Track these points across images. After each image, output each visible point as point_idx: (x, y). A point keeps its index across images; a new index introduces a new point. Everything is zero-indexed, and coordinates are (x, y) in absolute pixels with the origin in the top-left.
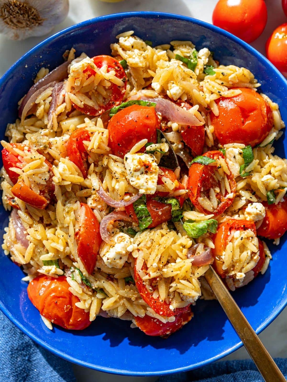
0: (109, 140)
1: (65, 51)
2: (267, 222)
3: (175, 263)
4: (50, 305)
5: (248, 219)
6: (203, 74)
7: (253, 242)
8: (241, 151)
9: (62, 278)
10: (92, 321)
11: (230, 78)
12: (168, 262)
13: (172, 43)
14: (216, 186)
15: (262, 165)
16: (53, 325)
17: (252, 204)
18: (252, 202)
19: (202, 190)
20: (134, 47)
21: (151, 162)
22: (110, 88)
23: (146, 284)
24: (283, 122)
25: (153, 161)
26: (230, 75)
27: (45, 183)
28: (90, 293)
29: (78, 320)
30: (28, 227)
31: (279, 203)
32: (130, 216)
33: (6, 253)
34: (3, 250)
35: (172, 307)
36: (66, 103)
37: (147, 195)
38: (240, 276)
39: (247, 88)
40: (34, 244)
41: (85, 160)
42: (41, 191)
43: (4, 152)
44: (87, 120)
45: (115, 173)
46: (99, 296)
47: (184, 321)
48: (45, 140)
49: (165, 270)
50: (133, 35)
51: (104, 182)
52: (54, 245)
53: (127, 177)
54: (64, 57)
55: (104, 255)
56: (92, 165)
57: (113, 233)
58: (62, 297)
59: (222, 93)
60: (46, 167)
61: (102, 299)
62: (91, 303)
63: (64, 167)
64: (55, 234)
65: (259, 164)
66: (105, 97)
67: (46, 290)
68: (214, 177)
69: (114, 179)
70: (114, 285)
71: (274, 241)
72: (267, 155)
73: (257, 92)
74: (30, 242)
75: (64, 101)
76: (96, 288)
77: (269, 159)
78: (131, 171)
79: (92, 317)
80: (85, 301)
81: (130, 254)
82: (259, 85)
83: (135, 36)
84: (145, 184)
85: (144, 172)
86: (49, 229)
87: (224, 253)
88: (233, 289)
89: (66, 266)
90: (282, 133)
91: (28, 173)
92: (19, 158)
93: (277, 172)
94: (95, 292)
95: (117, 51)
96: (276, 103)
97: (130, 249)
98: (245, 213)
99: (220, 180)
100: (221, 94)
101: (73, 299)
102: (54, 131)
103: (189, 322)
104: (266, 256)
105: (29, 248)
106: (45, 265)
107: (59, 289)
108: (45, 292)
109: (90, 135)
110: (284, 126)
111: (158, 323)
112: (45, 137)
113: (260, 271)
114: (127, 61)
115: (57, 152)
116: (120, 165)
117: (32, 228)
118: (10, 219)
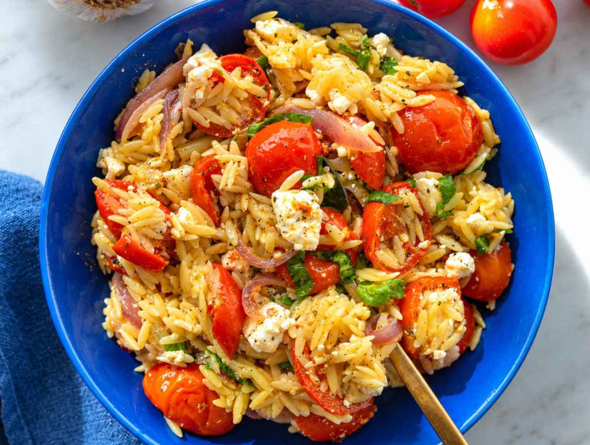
0: (249, 172)
1: (178, 44)
2: (477, 279)
3: (349, 341)
4: (178, 404)
5: (449, 275)
6: (380, 72)
7: (456, 307)
8: (437, 182)
9: (192, 367)
10: (237, 424)
11: (418, 78)
12: (339, 341)
13: (334, 26)
14: (402, 232)
15: (467, 199)
16: (183, 430)
17: (455, 254)
18: (454, 252)
19: (382, 239)
20: (278, 35)
21: (310, 203)
22: (246, 100)
23: (310, 373)
24: (497, 137)
25: (313, 201)
26: (418, 74)
27: (161, 237)
28: (233, 387)
29: (218, 422)
30: (140, 299)
31: (493, 252)
32: (283, 279)
33: (110, 335)
34: (105, 331)
35: (347, 403)
36: (184, 121)
37: (306, 251)
38: (439, 355)
39: (443, 90)
40: (151, 322)
41: (216, 201)
42: (156, 249)
43: (98, 193)
44: (215, 143)
45: (259, 221)
46: (245, 389)
47: (364, 418)
48: (157, 176)
49: (335, 353)
50: (276, 18)
51: (244, 232)
52: (178, 322)
53: (277, 226)
54: (178, 54)
55: (250, 336)
56: (227, 208)
57: (261, 303)
58: (194, 393)
59: (408, 102)
60: (161, 214)
61: (251, 394)
62: (235, 399)
63: (188, 214)
64: (179, 308)
65: (464, 198)
66: (239, 111)
67: (171, 384)
68: (400, 219)
69: (258, 228)
70: (265, 373)
71: (487, 303)
72: (475, 184)
73: (458, 94)
74: (145, 320)
75: (181, 119)
76: (240, 379)
77: (478, 190)
78: (282, 218)
79: (237, 419)
80: (225, 397)
81: (286, 333)
82: (461, 84)
83: (279, 19)
84: (303, 236)
85: (301, 218)
86: (170, 300)
87: (415, 325)
88: (432, 372)
89: (197, 349)
90: (497, 150)
91: (135, 224)
92: (121, 201)
93: (489, 209)
94: (240, 385)
95: (253, 41)
96: (486, 109)
97: (285, 325)
98: (446, 266)
99: (409, 223)
100: (405, 102)
101: (210, 395)
102: (169, 161)
103: (371, 420)
104: (477, 324)
105: (143, 328)
106: (167, 350)
107: (190, 382)
108: (168, 387)
109: (221, 166)
110: (498, 141)
111: (327, 423)
112: (158, 171)
113: (469, 345)
114: (269, 59)
115: (175, 192)
116: (266, 208)
117: (145, 300)
118: (112, 288)
